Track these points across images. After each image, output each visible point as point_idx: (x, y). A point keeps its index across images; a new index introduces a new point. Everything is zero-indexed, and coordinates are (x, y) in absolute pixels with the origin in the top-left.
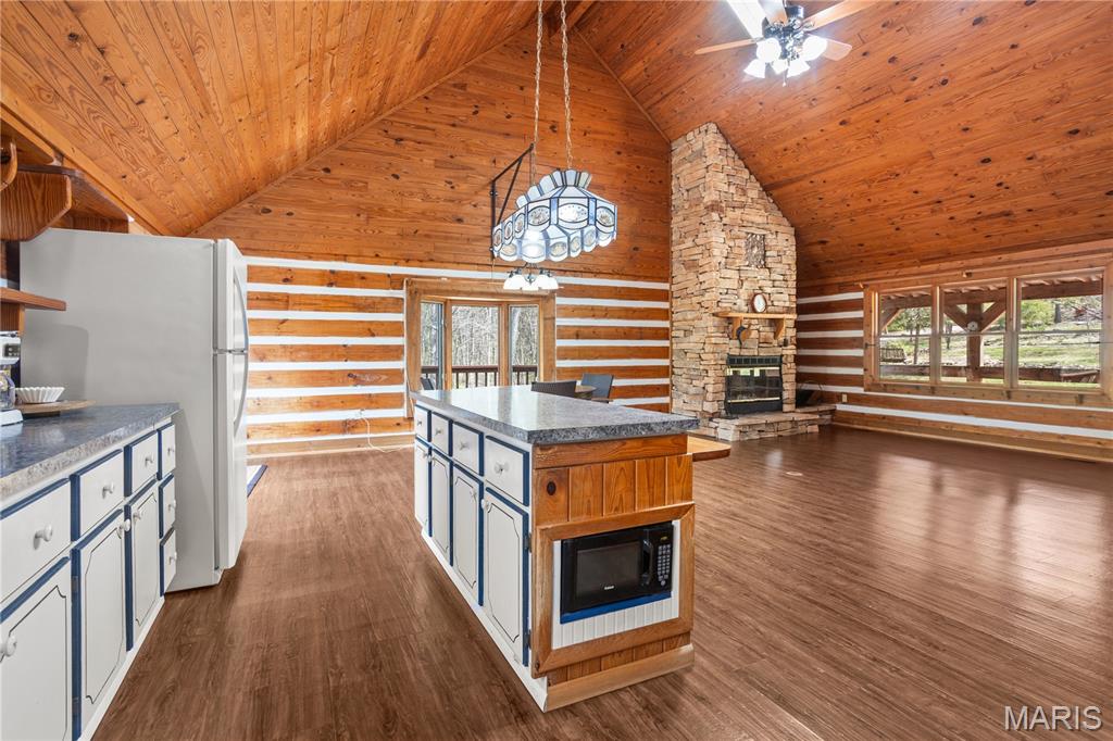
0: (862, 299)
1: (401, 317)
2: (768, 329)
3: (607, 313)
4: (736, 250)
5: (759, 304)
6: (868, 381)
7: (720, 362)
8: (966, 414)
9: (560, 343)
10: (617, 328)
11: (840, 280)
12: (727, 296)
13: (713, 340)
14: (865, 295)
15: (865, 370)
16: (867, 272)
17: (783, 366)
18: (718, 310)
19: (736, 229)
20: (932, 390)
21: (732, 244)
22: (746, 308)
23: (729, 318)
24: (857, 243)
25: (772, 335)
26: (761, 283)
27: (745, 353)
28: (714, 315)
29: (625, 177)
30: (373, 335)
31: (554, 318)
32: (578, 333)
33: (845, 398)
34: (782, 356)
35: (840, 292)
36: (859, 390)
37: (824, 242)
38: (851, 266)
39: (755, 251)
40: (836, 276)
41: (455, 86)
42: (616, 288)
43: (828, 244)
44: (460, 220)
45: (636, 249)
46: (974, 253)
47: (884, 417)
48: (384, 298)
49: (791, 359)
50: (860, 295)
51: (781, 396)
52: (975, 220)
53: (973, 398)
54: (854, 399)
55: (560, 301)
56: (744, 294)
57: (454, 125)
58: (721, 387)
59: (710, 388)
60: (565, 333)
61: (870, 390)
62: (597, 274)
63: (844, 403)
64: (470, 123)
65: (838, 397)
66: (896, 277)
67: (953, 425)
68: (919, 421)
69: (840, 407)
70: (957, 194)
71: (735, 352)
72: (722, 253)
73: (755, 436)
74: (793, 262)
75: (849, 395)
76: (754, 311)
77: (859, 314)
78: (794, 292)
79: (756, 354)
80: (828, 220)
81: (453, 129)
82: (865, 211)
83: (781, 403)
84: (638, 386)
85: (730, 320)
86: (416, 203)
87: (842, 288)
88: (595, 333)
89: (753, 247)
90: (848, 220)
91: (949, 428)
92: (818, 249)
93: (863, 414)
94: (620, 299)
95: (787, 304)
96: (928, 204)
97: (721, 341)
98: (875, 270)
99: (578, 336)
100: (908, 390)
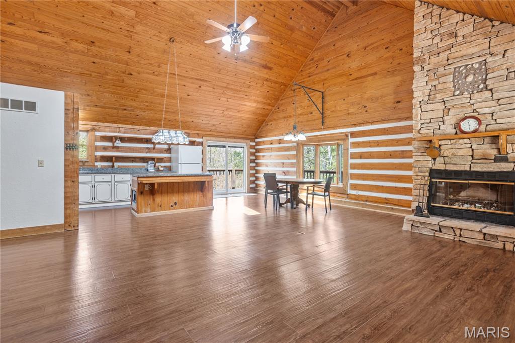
1: (295, 153)
2: (485, 146)
3: (378, 144)
4: (439, 87)
5: (469, 124)
9: (351, 161)
10: (385, 152)
12: (430, 125)
19: (441, 70)
21: (436, 83)
23: (430, 141)
26: (475, 107)
27: (450, 168)
29: (391, 61)
30: (289, 159)
31: (348, 149)
32: (361, 155)
39: (470, 78)
41: (310, 61)
42: (385, 129)
44: (311, 113)
45: (399, 102)
48: (291, 146)
55: (351, 140)
56: (450, 120)
57: (310, 76)
60: (354, 156)
62: (372, 123)
64: (315, 73)
72: (423, 93)
73: (426, 232)
79: (468, 169)
81: (309, 78)
84: (400, 188)
86: (299, 111)
88: (370, 155)
89: (466, 77)
94: (387, 135)
97: (421, 158)
99: (361, 158)
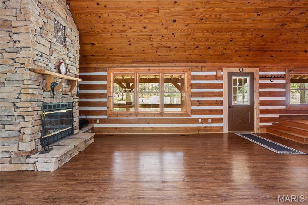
0: (106, 76)
2: (67, 86)
4: (48, 27)
5: (63, 68)
6: (109, 112)
7: (38, 109)
8: (148, 123)
11: (96, 66)
13: (31, 91)
14: (108, 74)
15: (108, 108)
16: (109, 64)
17: (73, 108)
18: (34, 67)
20: (137, 115)
22: (55, 70)
23: (43, 75)
24: (109, 48)
25: (69, 90)
26: (64, 56)
28: (30, 70)
33: (98, 121)
34: (73, 102)
35: (95, 71)
36: (105, 117)
37: (93, 44)
38: (102, 59)
39: (60, 34)
40: (94, 64)
43: (95, 46)
46: (153, 62)
47: (117, 128)
49: (77, 104)
50: (105, 74)
51: (73, 125)
52: (159, 47)
53: (151, 117)
54: (102, 121)
56: (54, 60)
58: (38, 128)
59: (28, 131)
61: (110, 117)
63: (98, 124)
65: (95, 121)
66: (121, 67)
67: (144, 128)
68: (131, 128)
69: (96, 126)
70: (159, 33)
71: (48, 100)
72: (38, 23)
74: (78, 50)
75: (100, 120)
76: (60, 72)
77: (105, 82)
78: (78, 67)
79: (60, 101)
80: (100, 31)
82: (120, 31)
83: (73, 129)
85: (44, 76)
87: (96, 70)
89: (58, 31)
90: (110, 34)
91: (143, 130)
92: (88, 47)
93: (107, 127)
95: (76, 73)
96: (146, 35)
97: (36, 92)
98: (113, 63)
100: (127, 115)
